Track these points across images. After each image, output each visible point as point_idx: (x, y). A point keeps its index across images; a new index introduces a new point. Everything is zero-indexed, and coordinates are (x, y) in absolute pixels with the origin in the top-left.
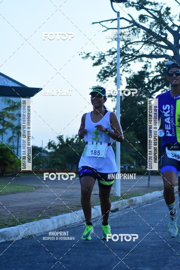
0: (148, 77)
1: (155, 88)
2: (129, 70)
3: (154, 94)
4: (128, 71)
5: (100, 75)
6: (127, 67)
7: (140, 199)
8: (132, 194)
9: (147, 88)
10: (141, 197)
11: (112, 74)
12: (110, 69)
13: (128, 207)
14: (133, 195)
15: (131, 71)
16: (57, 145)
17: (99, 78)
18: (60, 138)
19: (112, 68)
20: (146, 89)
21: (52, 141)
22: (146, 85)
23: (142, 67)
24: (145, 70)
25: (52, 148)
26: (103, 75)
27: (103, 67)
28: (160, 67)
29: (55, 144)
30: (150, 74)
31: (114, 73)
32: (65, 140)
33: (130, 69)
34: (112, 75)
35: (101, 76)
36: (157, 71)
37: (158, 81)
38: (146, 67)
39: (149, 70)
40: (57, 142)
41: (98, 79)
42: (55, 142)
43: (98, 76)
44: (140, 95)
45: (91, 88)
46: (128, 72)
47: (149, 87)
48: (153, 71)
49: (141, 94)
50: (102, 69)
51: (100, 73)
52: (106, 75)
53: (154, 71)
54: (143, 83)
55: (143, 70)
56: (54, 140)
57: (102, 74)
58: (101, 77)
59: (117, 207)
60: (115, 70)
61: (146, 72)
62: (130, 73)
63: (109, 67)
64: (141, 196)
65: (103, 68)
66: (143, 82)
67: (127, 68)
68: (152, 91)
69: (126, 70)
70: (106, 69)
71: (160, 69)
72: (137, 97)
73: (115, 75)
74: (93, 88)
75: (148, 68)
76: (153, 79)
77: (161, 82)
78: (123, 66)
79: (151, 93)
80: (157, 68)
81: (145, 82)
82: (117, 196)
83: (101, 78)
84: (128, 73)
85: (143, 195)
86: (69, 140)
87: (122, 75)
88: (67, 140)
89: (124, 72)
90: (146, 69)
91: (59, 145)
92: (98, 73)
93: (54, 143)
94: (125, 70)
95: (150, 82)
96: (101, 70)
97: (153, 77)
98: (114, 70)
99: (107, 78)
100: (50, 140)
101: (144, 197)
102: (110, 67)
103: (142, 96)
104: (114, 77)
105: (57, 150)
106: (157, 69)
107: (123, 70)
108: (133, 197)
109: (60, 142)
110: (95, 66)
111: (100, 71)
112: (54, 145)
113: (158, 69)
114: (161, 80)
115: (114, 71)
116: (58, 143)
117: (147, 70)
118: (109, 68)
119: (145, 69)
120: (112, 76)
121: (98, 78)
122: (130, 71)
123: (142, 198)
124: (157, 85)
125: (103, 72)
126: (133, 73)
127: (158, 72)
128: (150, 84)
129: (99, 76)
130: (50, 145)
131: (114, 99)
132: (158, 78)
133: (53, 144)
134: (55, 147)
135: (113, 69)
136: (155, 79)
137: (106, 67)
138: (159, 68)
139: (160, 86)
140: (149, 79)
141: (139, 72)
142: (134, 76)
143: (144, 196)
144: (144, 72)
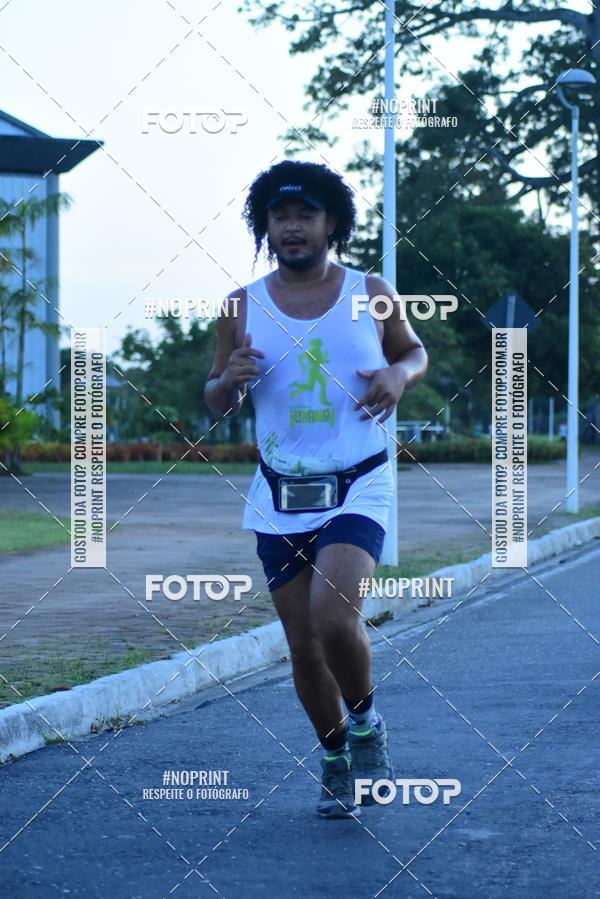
0: (496, 94)
1: (523, 134)
2: (426, 67)
3: (519, 157)
4: (420, 72)
5: (317, 85)
6: (419, 57)
7: (465, 574)
8: (438, 554)
9: (495, 135)
10: (466, 567)
11: (362, 83)
12: (353, 65)
13: (424, 606)
14: (439, 559)
15: (434, 73)
16: (155, 345)
17: (315, 97)
18: (170, 322)
19: (362, 60)
20: (488, 138)
21: (137, 332)
22: (488, 122)
23: (475, 57)
24: (487, 69)
25: (137, 356)
26: (330, 87)
27: (329, 56)
28: (542, 57)
29: (149, 342)
30: (504, 82)
31: (368, 80)
32: (186, 328)
33: (429, 64)
34: (362, 89)
35: (319, 90)
36: (530, 73)
37: (534, 109)
38: (487, 56)
39: (499, 69)
40: (157, 335)
41: (309, 103)
42: (148, 333)
43: (309, 93)
44: (468, 161)
45: (284, 134)
46: (424, 75)
47: (500, 130)
48: (515, 72)
49: (471, 156)
50: (324, 65)
51: (318, 78)
52: (338, 86)
53: (518, 74)
54: (478, 117)
55: (477, 66)
56: (143, 330)
57: (324, 82)
58: (320, 95)
59: (386, 610)
60: (374, 68)
61: (489, 76)
62: (431, 79)
63: (351, 55)
64: (467, 561)
65: (328, 60)
66: (479, 111)
67: (418, 60)
68: (511, 145)
69: (414, 67)
70: (337, 63)
71: (542, 63)
72: (454, 169)
73: (372, 87)
74: (291, 134)
75: (498, 59)
76: (515, 102)
77: (544, 114)
78: (402, 54)
79: (507, 152)
80: (529, 58)
81: (486, 114)
82: (387, 566)
83: (323, 100)
84: (423, 80)
85: (475, 559)
86: (203, 327)
87: (398, 87)
88: (195, 328)
89: (407, 74)
90: (489, 65)
91: (163, 345)
92: (309, 82)
93: (146, 340)
94: (408, 66)
95: (503, 112)
96: (322, 70)
97: (515, 95)
98: (368, 67)
99: (344, 99)
100: (129, 327)
101: (480, 566)
102: (356, 58)
103: (473, 164)
104: (370, 95)
105: (155, 365)
106: (529, 63)
107: (404, 68)
108: (441, 567)
109: (169, 334)
110: (299, 54)
111: (316, 72)
112: (147, 346)
113: (535, 62)
114: (545, 104)
115: (369, 72)
116: (161, 339)
117: (493, 66)
118: (349, 62)
119: (485, 64)
120: (361, 92)
121: (310, 98)
122: (429, 73)
123: (472, 569)
124: (530, 126)
125: (327, 75)
126: (441, 79)
127: (535, 77)
128: (503, 120)
129: (312, 91)
130: (132, 347)
131: (371, 176)
132: (532, 99)
133: (143, 341)
134: (147, 354)
135: (365, 65)
136: (524, 99)
137: (341, 57)
138: (538, 59)
139: (540, 125)
140: (499, 103)
141: (463, 77)
142: (445, 89)
143: (478, 562)
144: (481, 73)
